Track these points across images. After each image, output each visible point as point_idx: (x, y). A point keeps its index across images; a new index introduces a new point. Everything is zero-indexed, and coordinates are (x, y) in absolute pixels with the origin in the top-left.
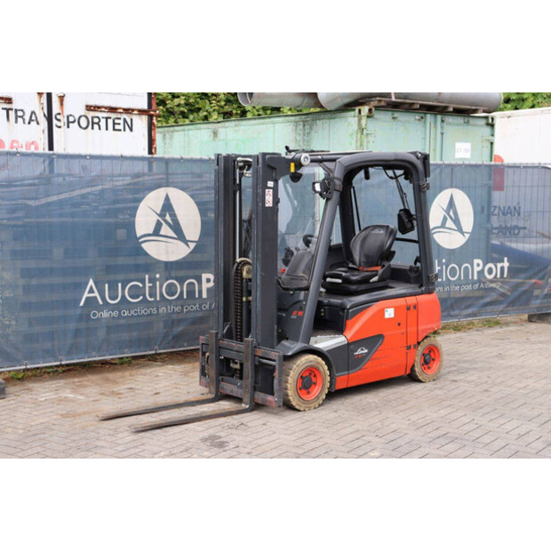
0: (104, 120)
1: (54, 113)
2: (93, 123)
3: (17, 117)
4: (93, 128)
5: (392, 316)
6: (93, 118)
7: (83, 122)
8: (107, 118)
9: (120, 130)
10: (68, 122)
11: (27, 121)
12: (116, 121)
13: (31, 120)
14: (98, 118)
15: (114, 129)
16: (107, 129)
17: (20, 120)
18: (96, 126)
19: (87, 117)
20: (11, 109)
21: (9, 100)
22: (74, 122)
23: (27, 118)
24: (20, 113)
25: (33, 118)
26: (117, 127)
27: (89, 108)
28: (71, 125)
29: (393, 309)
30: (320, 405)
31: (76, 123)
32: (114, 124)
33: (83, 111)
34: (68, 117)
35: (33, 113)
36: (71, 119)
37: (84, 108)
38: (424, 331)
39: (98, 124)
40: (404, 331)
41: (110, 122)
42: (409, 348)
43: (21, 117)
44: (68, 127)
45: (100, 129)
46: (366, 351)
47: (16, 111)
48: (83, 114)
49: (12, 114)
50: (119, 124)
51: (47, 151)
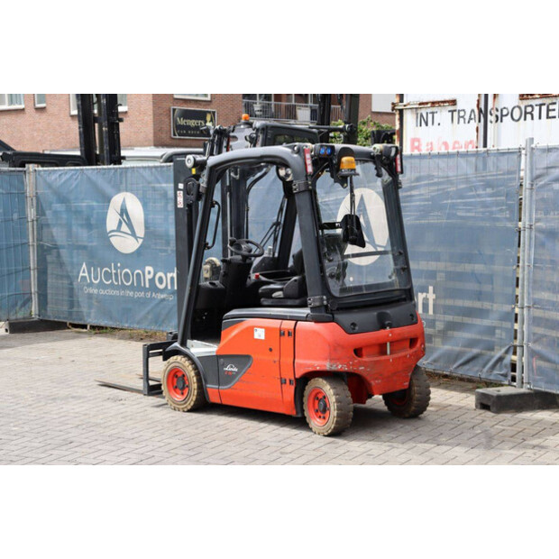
0: (538, 107)
1: (489, 108)
2: (526, 113)
3: (459, 117)
4: (525, 119)
5: (263, 337)
6: (526, 107)
7: (516, 114)
8: (541, 105)
9: (554, 117)
10: (502, 116)
11: (467, 121)
12: (551, 107)
13: (470, 119)
14: (531, 106)
15: (548, 117)
16: (540, 118)
17: (462, 120)
18: (529, 116)
19: (519, 107)
20: (455, 111)
21: (454, 102)
22: (506, 115)
23: (467, 117)
24: (462, 114)
25: (473, 116)
26: (551, 114)
27: (522, 97)
28: (504, 118)
29: (263, 330)
30: (189, 411)
31: (509, 116)
32: (548, 110)
33: (516, 101)
34: (502, 110)
35: (473, 111)
36: (505, 112)
37: (518, 97)
38: (301, 365)
39: (531, 113)
40: (277, 359)
41: (544, 108)
42: (283, 382)
43: (463, 117)
44: (501, 121)
45: (532, 118)
46: (236, 370)
47: (459, 111)
48: (516, 104)
49: (456, 114)
50: (554, 110)
51: (481, 149)
